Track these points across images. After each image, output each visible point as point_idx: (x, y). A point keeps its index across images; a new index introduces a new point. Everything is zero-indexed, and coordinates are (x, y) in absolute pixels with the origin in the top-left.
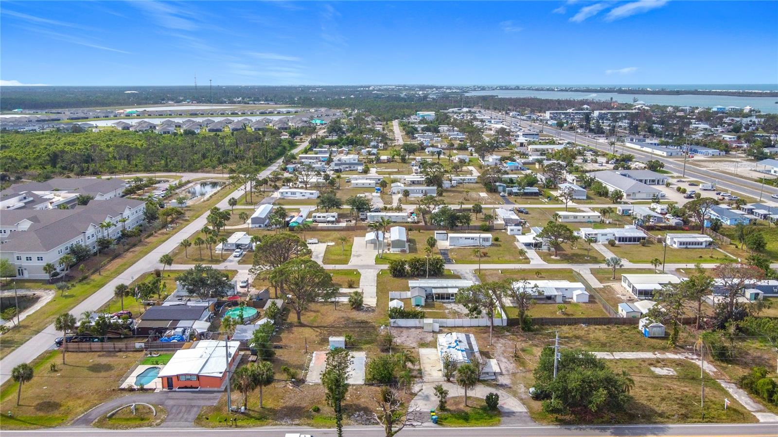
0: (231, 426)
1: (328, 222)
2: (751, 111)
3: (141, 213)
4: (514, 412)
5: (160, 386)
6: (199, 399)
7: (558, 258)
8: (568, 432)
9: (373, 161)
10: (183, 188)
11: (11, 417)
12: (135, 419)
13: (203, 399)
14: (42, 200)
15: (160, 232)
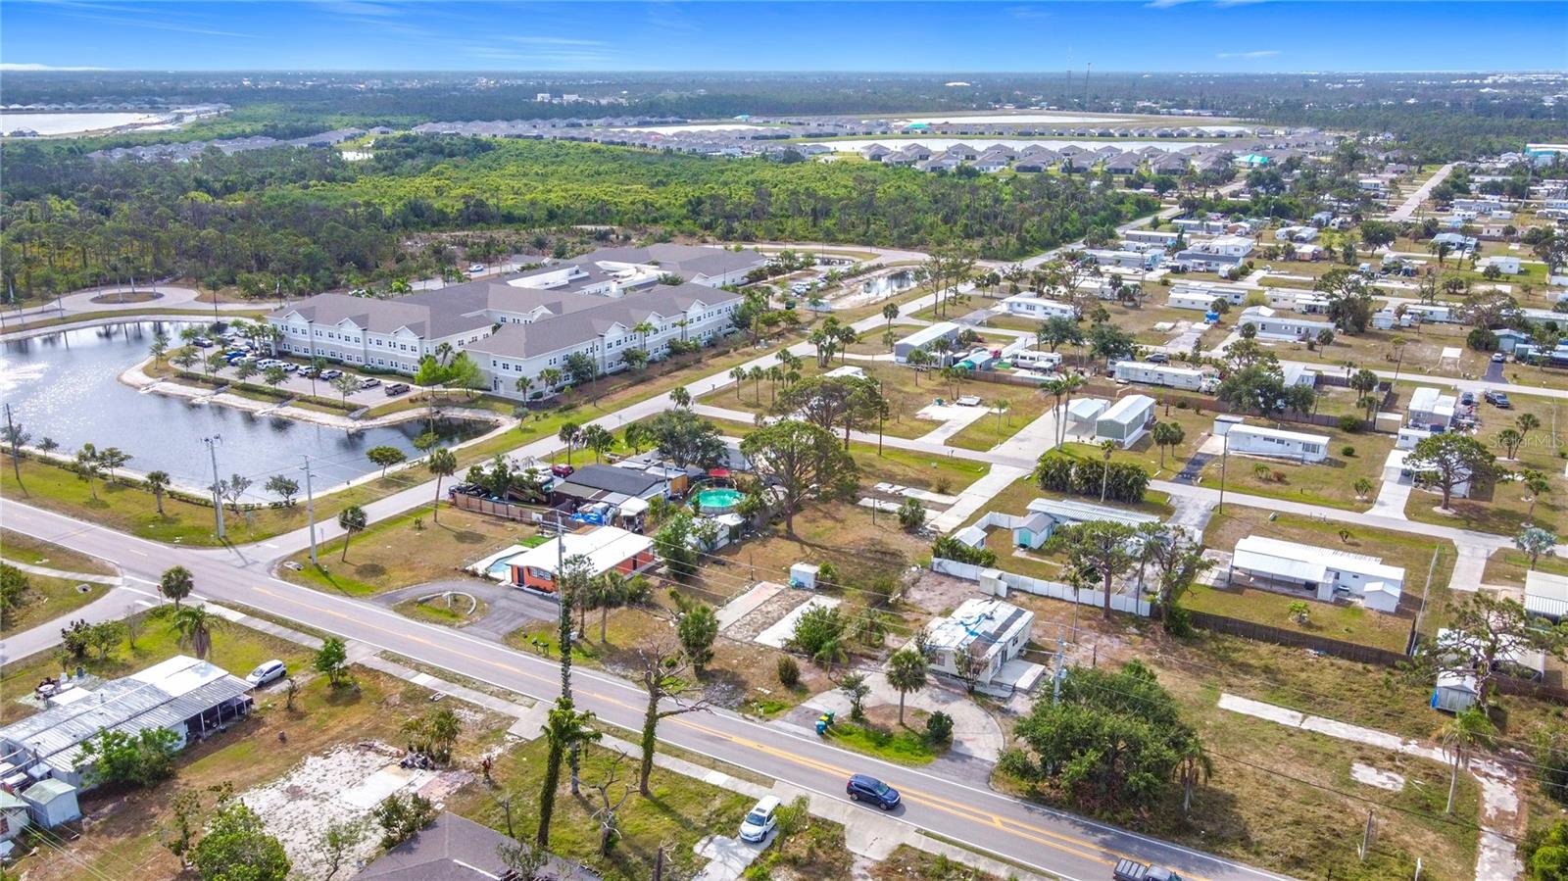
0: (539, 654)
1: (1037, 369)
3: (726, 315)
4: (970, 757)
5: (509, 578)
6: (539, 608)
7: (1449, 513)
8: (1026, 813)
9: (1276, 255)
10: (861, 278)
11: (326, 574)
12: (446, 612)
13: (546, 610)
14: (604, 276)
15: (741, 350)
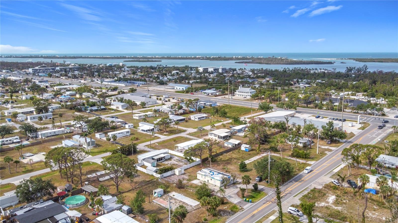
2: (123, 65)
4: (263, 189)
7: (167, 133)
